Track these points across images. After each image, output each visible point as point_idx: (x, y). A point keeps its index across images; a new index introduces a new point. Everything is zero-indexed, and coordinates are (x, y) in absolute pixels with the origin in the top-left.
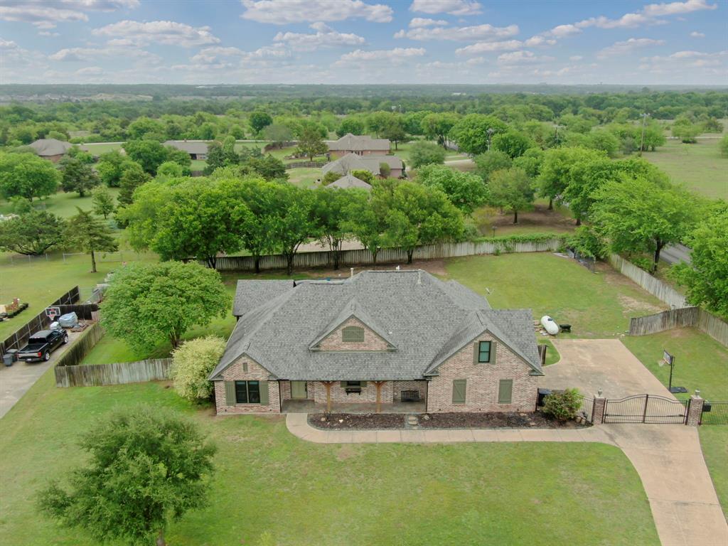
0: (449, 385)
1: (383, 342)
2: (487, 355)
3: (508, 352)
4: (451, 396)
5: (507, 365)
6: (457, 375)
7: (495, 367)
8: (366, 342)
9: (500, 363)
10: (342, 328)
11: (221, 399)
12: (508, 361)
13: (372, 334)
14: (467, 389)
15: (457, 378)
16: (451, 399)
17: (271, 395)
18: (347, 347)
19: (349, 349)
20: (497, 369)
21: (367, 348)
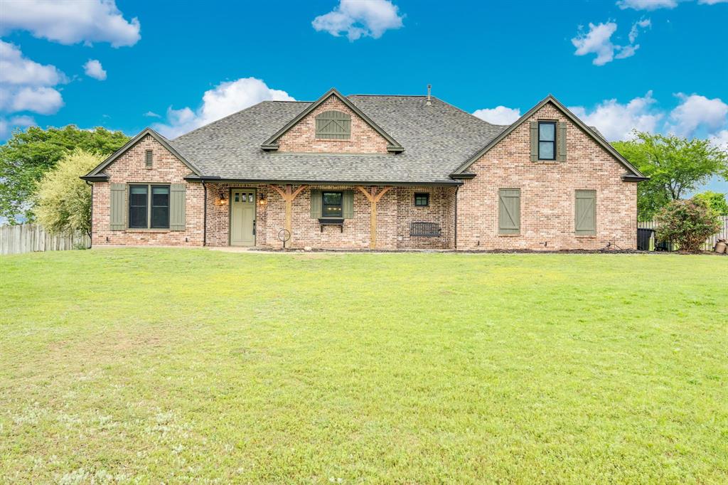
0: (492, 199)
1: (380, 140)
2: (551, 145)
3: (586, 140)
4: (496, 219)
5: (585, 163)
6: (505, 179)
7: (566, 165)
8: (353, 139)
9: (573, 159)
10: (315, 113)
11: (101, 217)
12: (585, 156)
13: (364, 126)
14: (523, 205)
15: (506, 185)
16: (496, 224)
17: (190, 212)
18: (323, 147)
19: (325, 150)
20: (569, 171)
21: (355, 149)
